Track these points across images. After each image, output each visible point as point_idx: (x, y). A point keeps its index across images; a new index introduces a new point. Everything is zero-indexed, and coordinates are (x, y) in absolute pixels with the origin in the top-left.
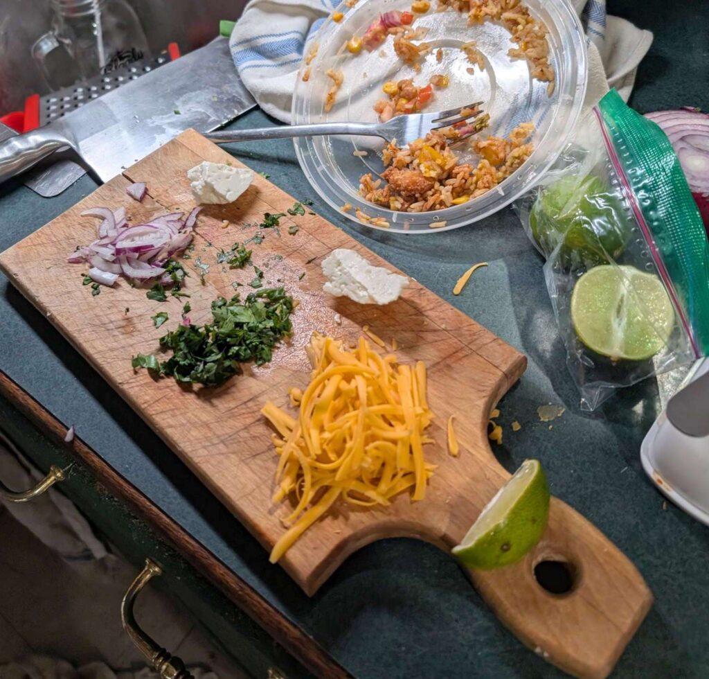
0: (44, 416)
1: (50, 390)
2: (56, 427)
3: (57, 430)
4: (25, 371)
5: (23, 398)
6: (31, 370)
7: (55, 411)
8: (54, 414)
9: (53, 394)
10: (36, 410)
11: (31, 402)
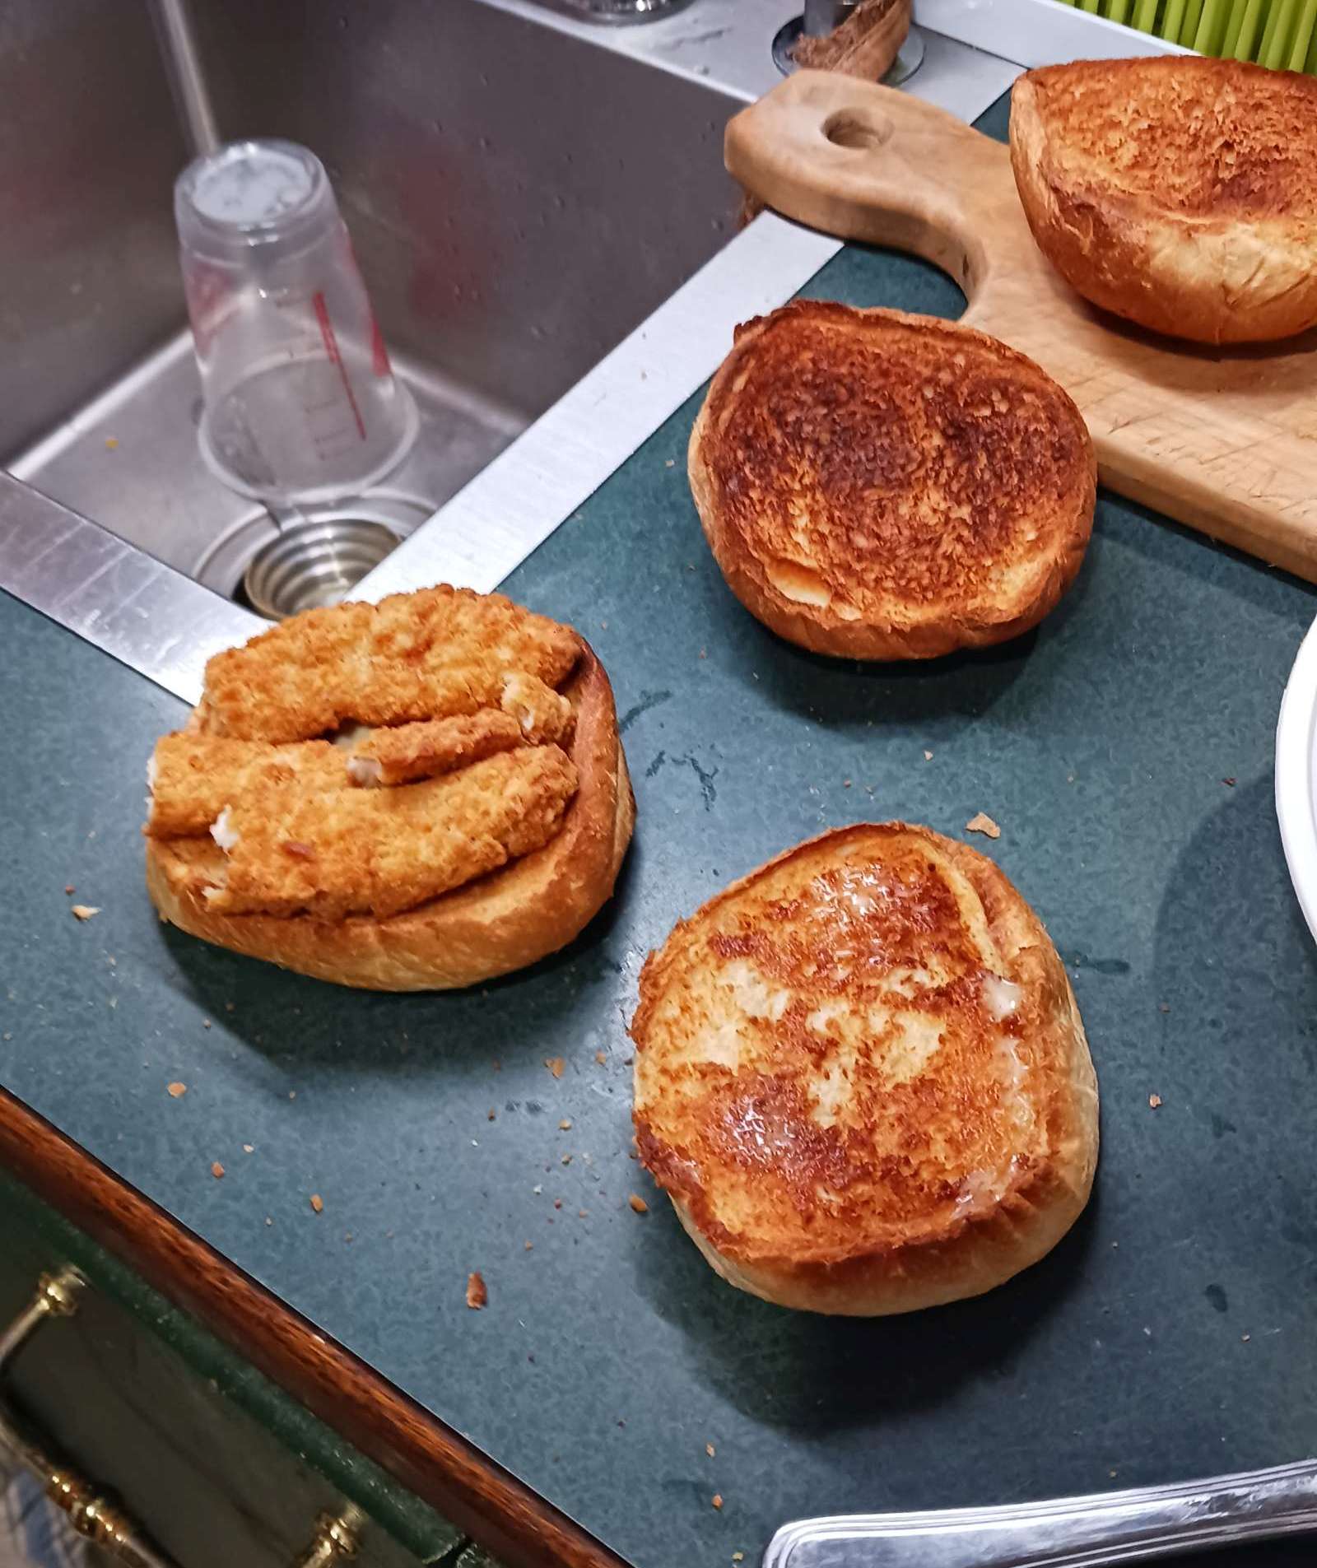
0: (432, 1438)
1: (435, 1358)
2: (473, 1474)
3: (484, 1485)
4: (349, 1300)
5: (356, 1384)
6: (365, 1297)
7: (466, 1428)
8: (466, 1436)
9: (450, 1374)
10: (403, 1420)
11: (381, 1395)
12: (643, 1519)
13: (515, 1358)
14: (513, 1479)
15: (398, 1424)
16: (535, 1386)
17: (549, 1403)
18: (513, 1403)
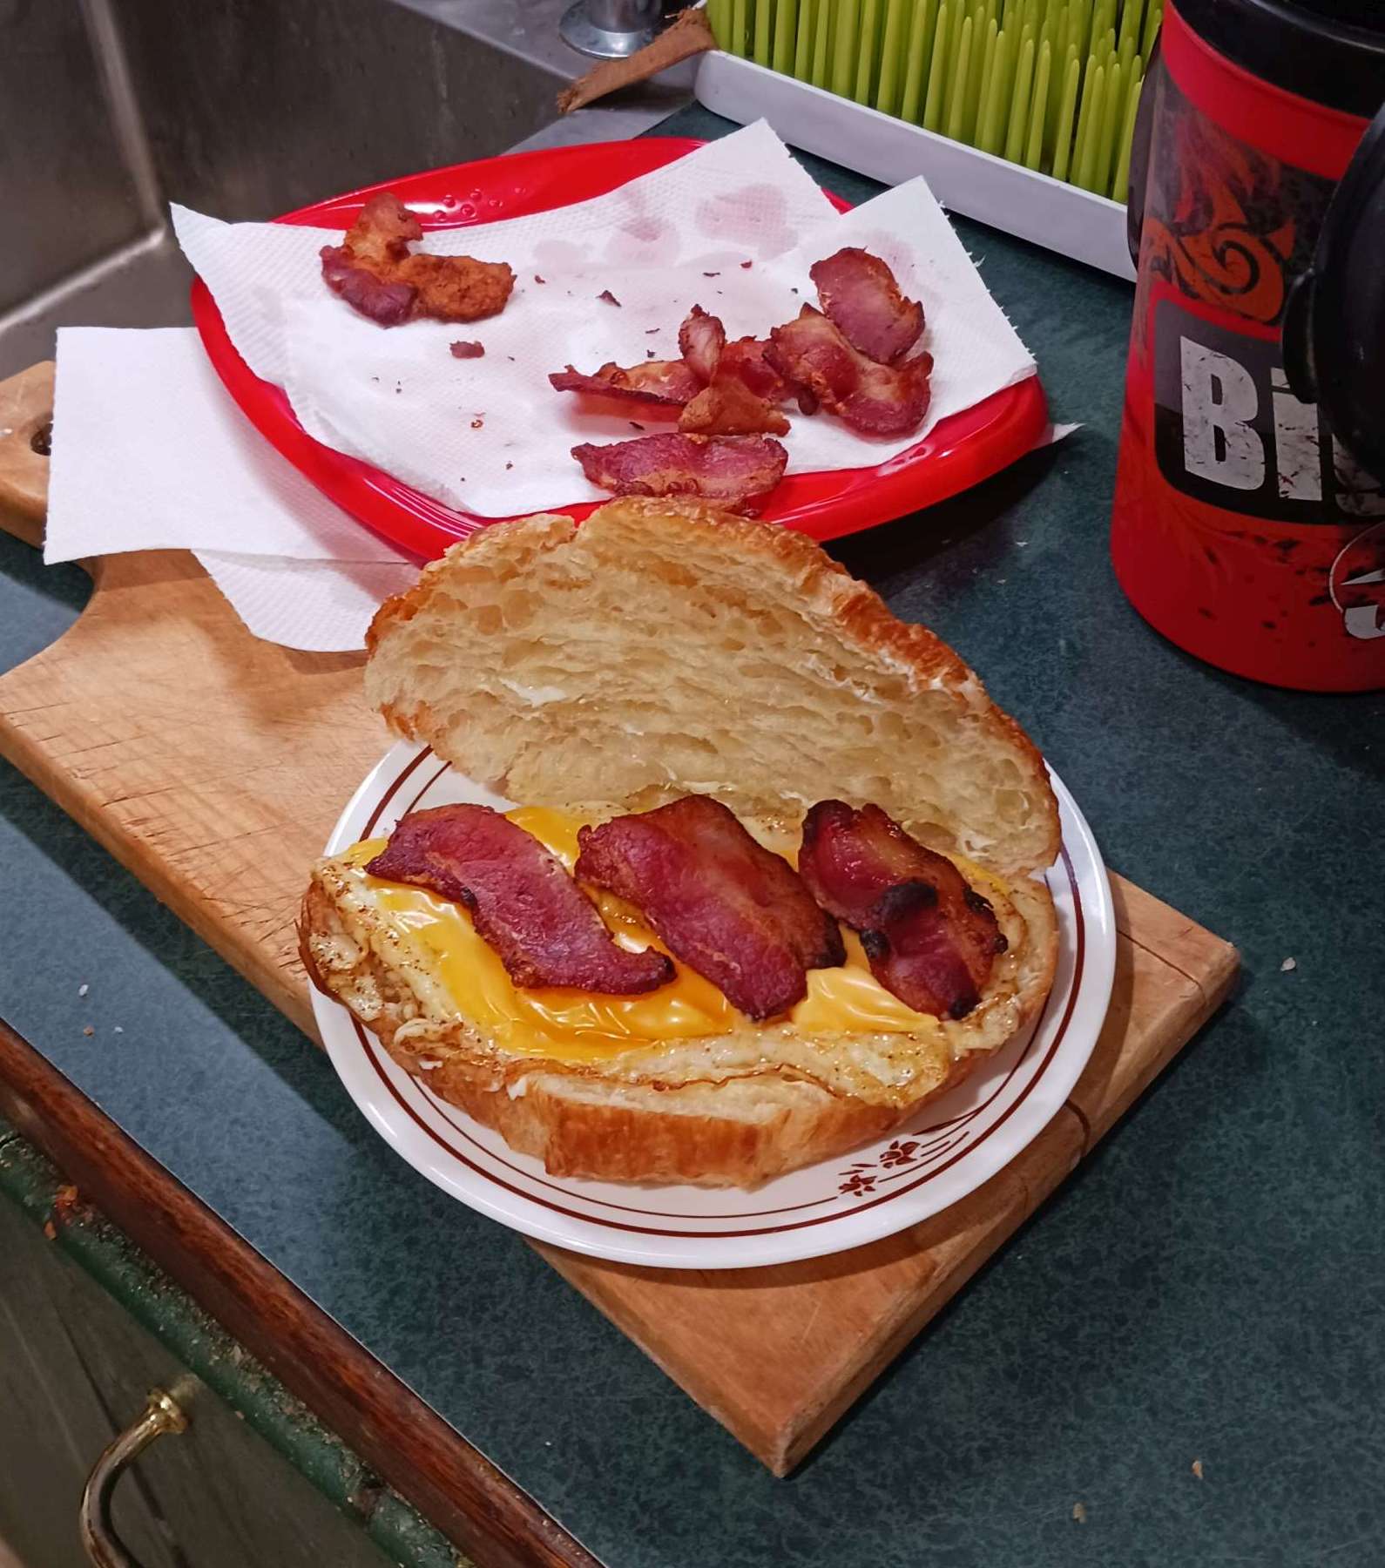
12: (111, 1069)
13: (43, 954)
14: (17, 1036)
16: (53, 973)
17: (60, 985)
18: (32, 984)
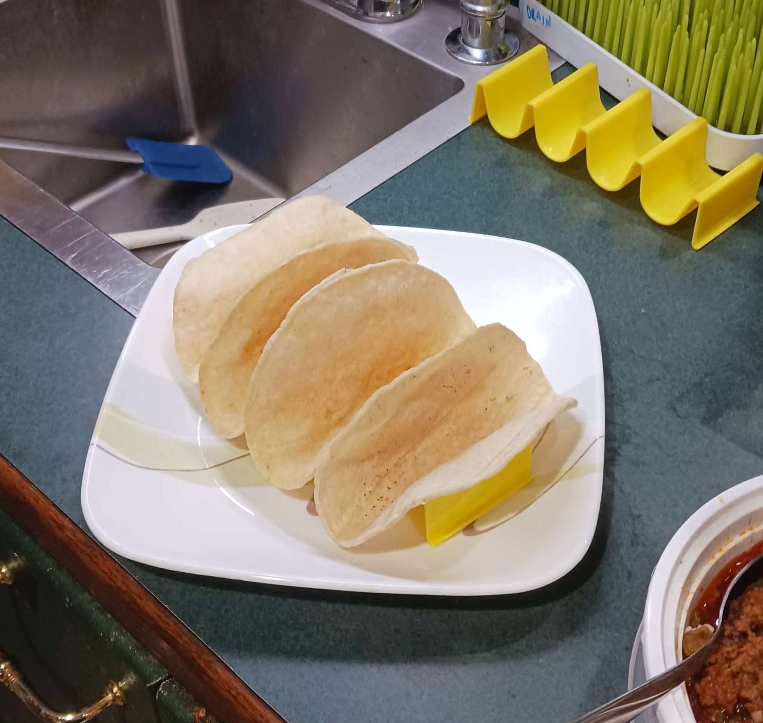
0: (151, 606)
5: (123, 581)
10: (140, 598)
11: (134, 587)
15: (139, 600)
